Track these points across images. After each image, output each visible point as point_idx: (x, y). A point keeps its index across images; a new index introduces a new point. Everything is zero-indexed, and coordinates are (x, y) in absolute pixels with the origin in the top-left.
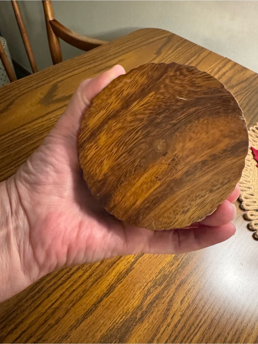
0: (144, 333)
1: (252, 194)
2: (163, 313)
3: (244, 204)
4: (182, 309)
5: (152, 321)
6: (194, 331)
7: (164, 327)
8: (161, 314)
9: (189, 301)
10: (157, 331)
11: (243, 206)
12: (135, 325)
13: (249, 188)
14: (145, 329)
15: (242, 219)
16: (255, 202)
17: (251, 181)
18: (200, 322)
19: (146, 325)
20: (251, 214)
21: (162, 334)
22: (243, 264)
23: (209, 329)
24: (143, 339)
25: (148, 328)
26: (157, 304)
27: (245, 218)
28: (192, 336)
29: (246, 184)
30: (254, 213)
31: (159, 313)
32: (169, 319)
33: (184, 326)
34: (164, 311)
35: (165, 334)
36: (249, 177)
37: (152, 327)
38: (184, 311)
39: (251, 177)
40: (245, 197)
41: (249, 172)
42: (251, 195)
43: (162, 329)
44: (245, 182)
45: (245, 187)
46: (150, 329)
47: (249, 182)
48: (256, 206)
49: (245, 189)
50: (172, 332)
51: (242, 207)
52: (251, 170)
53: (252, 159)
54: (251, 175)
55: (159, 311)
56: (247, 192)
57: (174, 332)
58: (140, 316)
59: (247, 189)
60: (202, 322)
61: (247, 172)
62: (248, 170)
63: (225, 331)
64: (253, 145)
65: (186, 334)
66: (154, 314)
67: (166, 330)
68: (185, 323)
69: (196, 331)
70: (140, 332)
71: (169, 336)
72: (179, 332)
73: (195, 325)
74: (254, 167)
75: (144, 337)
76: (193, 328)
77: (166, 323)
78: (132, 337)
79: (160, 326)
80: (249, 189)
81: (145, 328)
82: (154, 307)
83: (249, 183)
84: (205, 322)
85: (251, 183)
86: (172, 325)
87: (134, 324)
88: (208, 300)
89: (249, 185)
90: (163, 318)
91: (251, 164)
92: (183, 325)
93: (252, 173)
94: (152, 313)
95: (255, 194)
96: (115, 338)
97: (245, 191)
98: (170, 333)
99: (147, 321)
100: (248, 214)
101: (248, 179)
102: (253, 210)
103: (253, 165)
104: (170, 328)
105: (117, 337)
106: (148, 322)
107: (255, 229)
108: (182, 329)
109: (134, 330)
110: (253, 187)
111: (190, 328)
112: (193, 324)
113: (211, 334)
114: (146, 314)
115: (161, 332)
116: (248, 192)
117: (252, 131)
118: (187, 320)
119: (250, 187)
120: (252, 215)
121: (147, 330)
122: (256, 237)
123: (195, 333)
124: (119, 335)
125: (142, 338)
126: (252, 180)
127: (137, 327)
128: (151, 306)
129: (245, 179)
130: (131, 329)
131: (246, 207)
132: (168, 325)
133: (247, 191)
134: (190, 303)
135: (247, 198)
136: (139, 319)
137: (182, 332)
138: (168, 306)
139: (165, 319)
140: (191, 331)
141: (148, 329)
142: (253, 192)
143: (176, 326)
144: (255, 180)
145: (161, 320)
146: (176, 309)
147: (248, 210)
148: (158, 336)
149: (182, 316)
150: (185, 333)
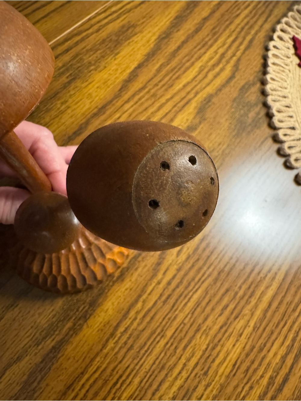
0: (125, 294)
1: (289, 105)
2: (151, 269)
3: (275, 120)
4: (178, 262)
5: (136, 280)
6: (194, 287)
7: (153, 285)
8: (148, 270)
9: (188, 251)
10: (143, 290)
11: (273, 123)
12: (112, 286)
13: (285, 97)
14: (126, 289)
15: (270, 141)
16: (291, 117)
17: (289, 87)
18: (203, 275)
19: (127, 284)
20: (284, 133)
21: (150, 294)
22: (266, 201)
23: (215, 283)
24: (123, 302)
25: (131, 287)
26: (143, 258)
27: (276, 139)
28: (191, 294)
29: (281, 91)
30: (289, 132)
31: (146, 268)
32: (160, 276)
33: (181, 282)
34: (154, 266)
35: (154, 292)
36: (286, 81)
37: (137, 285)
38: (181, 264)
39: (288, 82)
40: (278, 110)
41: (287, 75)
42: (287, 107)
43: (150, 288)
44: (280, 89)
45: (279, 96)
46: (134, 289)
47: (286, 88)
48: (293, 123)
49: (279, 98)
50: (164, 290)
51: (272, 125)
52: (290, 71)
53: (293, 54)
54: (289, 79)
55: (146, 266)
56: (281, 103)
57: (166, 290)
58: (119, 274)
59: (281, 99)
60: (206, 276)
61: (284, 74)
62: (286, 70)
63: (236, 284)
64: (297, 34)
65: (183, 292)
66: (140, 270)
67: (155, 288)
68: (182, 279)
69: (197, 287)
70: (119, 293)
71: (159, 295)
72: (174, 290)
73: (197, 279)
74: (294, 66)
75: (125, 299)
76: (193, 284)
77: (155, 281)
78: (108, 300)
79: (146, 285)
80: (284, 99)
81: (126, 287)
82: (139, 262)
83: (285, 90)
84: (209, 276)
85: (287, 91)
86: (164, 282)
87: (111, 284)
88: (215, 248)
89: (285, 92)
90: (152, 274)
91: (291, 62)
92: (179, 281)
93: (290, 75)
94: (136, 269)
95: (292, 106)
96: (84, 304)
97: (279, 101)
98: (161, 291)
99: (128, 280)
100: (281, 133)
101: (285, 85)
102: (287, 128)
103: (294, 63)
104: (161, 286)
105: (86, 301)
106: (130, 280)
107: (287, 153)
108: (177, 286)
109: (110, 292)
110: (290, 96)
111: (189, 284)
112: (193, 279)
113: (216, 289)
114: (127, 271)
115: (148, 292)
116: (284, 103)
117: (297, 13)
118: (186, 275)
119: (286, 95)
120: (285, 135)
121: (128, 290)
122: (288, 164)
123: (195, 290)
124: (89, 299)
125: (122, 300)
126: (291, 86)
127: (115, 287)
128: (136, 260)
129: (280, 85)
130: (106, 291)
131: (277, 124)
132: (159, 283)
133: (282, 101)
134: (191, 253)
135: (280, 111)
136: (118, 278)
137: (178, 290)
138: (160, 259)
139: (154, 275)
140: (190, 288)
141: (131, 289)
142: (290, 103)
143: (169, 283)
144: (295, 86)
145: (148, 278)
146: (170, 262)
147: (281, 128)
148: (144, 297)
149: (179, 270)
150: (182, 290)
